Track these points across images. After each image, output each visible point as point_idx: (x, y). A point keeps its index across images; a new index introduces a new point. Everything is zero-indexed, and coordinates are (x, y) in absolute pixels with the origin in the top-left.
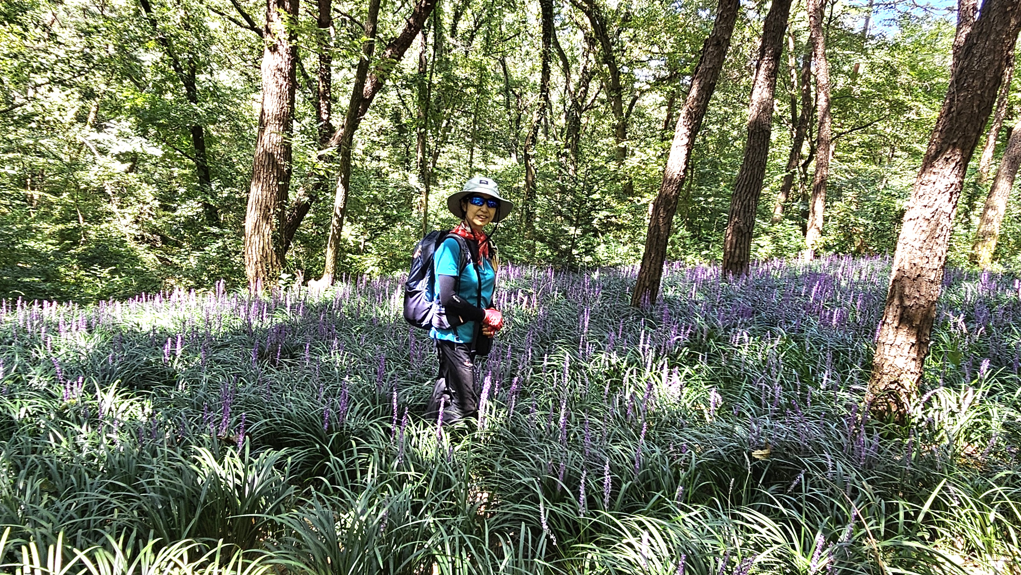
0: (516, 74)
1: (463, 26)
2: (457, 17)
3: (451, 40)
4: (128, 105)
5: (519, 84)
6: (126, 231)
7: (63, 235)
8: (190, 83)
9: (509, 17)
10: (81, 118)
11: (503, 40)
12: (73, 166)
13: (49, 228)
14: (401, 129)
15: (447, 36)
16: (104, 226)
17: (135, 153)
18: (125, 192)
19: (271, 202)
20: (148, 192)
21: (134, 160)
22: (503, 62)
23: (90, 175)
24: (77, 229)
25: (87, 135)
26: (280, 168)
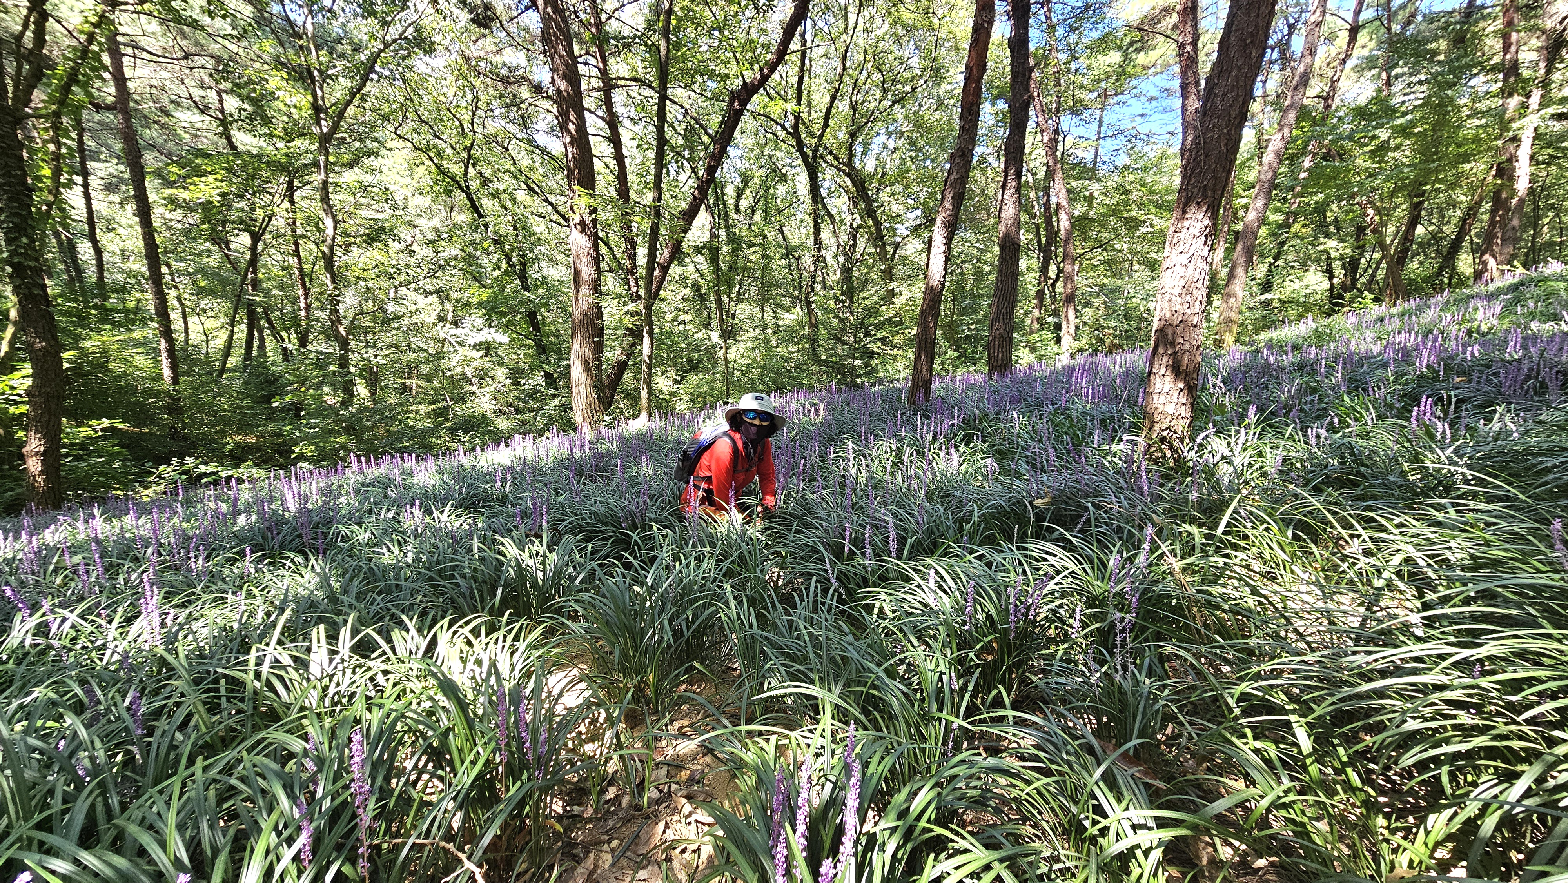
0: (794, 240)
1: (744, 204)
2: (739, 196)
3: (736, 217)
4: (475, 300)
5: (796, 248)
6: (486, 406)
7: (436, 413)
8: (523, 276)
9: (781, 189)
10: (441, 319)
11: (780, 211)
12: (439, 356)
13: (424, 409)
14: (702, 298)
15: (732, 214)
16: (469, 404)
17: (488, 343)
18: (483, 375)
19: (589, 356)
20: (501, 373)
21: (487, 348)
22: (781, 231)
23: (453, 363)
24: (446, 408)
25: (447, 331)
26: (594, 326)
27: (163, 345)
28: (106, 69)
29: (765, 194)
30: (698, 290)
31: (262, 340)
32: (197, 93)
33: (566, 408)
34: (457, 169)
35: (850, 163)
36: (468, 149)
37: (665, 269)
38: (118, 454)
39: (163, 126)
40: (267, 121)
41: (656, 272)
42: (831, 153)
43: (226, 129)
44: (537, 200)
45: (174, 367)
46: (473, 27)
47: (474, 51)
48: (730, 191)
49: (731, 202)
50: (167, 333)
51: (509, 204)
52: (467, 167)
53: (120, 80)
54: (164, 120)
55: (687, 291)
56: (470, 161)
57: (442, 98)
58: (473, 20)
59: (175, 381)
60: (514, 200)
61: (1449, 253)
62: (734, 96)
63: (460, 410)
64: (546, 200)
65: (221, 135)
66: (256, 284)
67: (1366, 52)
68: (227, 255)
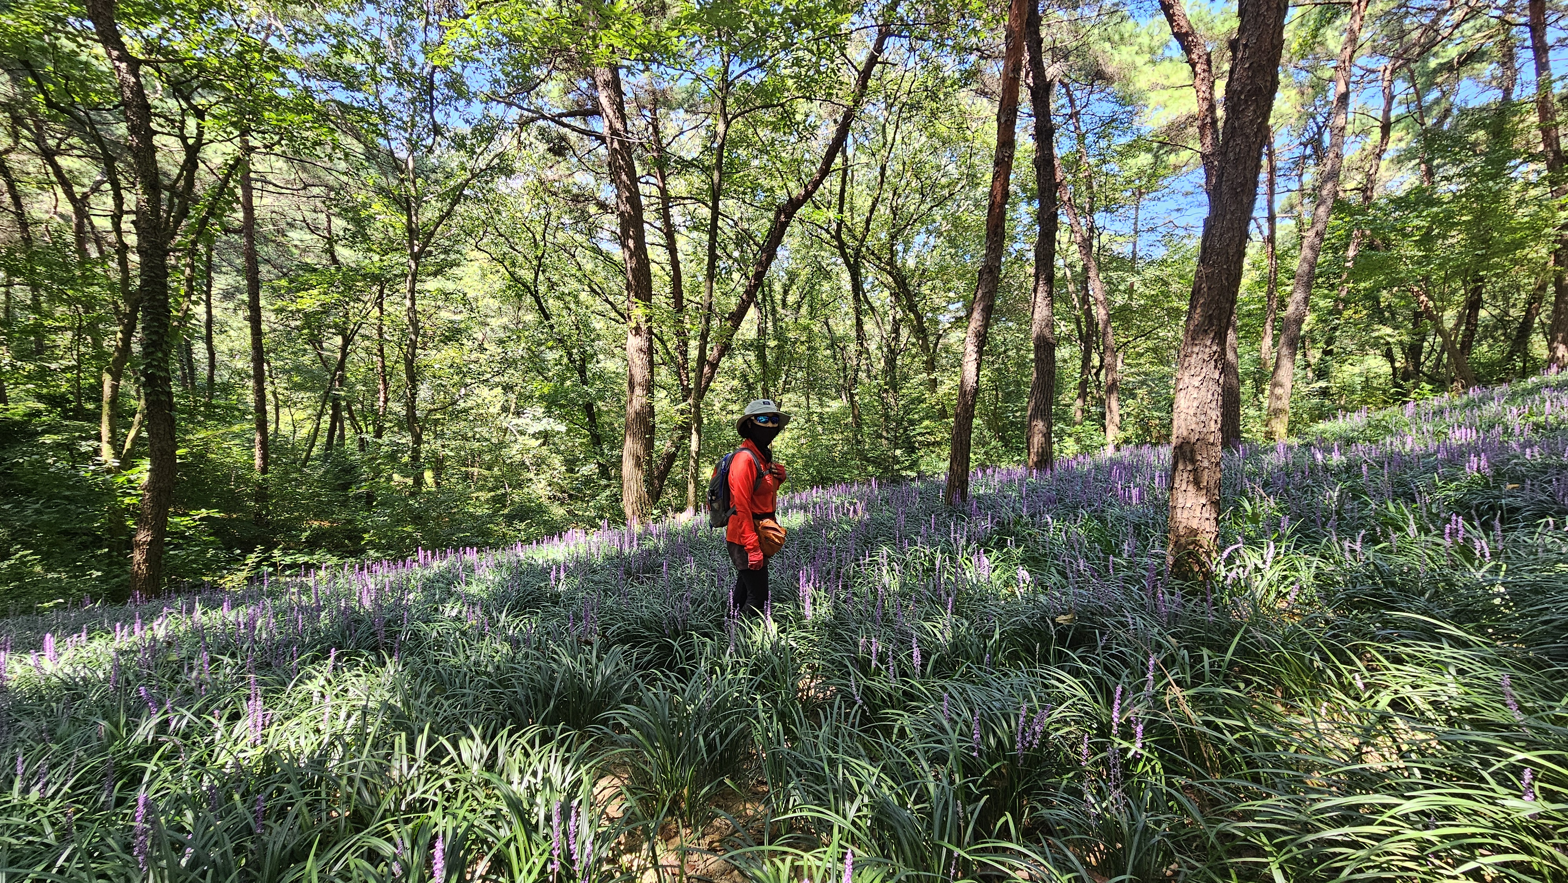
0: (840, 331)
1: (791, 299)
2: (786, 292)
3: (782, 311)
4: (537, 394)
5: (841, 339)
6: (541, 492)
7: (495, 500)
8: (582, 371)
9: (826, 286)
10: (505, 409)
11: (825, 305)
12: (501, 445)
13: (484, 495)
14: (750, 387)
15: (779, 309)
16: (526, 490)
17: (545, 431)
18: (540, 463)
19: (641, 452)
20: (557, 461)
21: (545, 437)
22: (827, 324)
23: (513, 452)
24: (504, 495)
25: (510, 421)
26: (646, 424)
27: (258, 437)
28: (237, 200)
29: (810, 292)
30: (746, 380)
31: (342, 429)
32: (309, 216)
33: (616, 499)
34: (527, 275)
35: (891, 262)
36: (539, 258)
37: (714, 366)
38: (212, 542)
39: (279, 244)
40: (366, 238)
41: (706, 369)
42: (873, 253)
43: (331, 246)
44: (598, 300)
45: (265, 457)
46: (550, 156)
47: (550, 174)
48: (778, 287)
49: (778, 297)
50: (262, 426)
51: (572, 306)
52: (537, 275)
53: (249, 209)
54: (280, 239)
55: (736, 383)
56: (540, 268)
57: (519, 215)
58: (550, 150)
59: (264, 471)
60: (578, 303)
61: (1518, 337)
62: (780, 210)
63: (516, 497)
64: (607, 300)
65: (325, 251)
66: (342, 380)
67: (1403, 145)
68: (320, 355)
